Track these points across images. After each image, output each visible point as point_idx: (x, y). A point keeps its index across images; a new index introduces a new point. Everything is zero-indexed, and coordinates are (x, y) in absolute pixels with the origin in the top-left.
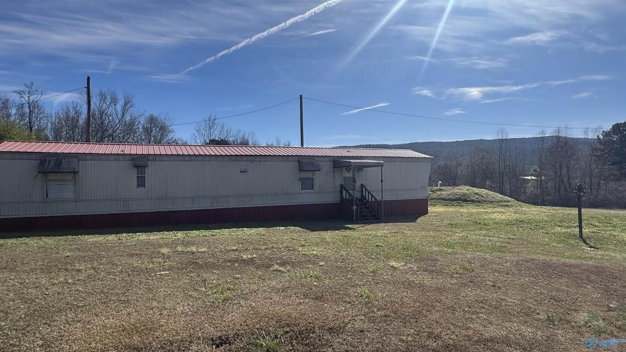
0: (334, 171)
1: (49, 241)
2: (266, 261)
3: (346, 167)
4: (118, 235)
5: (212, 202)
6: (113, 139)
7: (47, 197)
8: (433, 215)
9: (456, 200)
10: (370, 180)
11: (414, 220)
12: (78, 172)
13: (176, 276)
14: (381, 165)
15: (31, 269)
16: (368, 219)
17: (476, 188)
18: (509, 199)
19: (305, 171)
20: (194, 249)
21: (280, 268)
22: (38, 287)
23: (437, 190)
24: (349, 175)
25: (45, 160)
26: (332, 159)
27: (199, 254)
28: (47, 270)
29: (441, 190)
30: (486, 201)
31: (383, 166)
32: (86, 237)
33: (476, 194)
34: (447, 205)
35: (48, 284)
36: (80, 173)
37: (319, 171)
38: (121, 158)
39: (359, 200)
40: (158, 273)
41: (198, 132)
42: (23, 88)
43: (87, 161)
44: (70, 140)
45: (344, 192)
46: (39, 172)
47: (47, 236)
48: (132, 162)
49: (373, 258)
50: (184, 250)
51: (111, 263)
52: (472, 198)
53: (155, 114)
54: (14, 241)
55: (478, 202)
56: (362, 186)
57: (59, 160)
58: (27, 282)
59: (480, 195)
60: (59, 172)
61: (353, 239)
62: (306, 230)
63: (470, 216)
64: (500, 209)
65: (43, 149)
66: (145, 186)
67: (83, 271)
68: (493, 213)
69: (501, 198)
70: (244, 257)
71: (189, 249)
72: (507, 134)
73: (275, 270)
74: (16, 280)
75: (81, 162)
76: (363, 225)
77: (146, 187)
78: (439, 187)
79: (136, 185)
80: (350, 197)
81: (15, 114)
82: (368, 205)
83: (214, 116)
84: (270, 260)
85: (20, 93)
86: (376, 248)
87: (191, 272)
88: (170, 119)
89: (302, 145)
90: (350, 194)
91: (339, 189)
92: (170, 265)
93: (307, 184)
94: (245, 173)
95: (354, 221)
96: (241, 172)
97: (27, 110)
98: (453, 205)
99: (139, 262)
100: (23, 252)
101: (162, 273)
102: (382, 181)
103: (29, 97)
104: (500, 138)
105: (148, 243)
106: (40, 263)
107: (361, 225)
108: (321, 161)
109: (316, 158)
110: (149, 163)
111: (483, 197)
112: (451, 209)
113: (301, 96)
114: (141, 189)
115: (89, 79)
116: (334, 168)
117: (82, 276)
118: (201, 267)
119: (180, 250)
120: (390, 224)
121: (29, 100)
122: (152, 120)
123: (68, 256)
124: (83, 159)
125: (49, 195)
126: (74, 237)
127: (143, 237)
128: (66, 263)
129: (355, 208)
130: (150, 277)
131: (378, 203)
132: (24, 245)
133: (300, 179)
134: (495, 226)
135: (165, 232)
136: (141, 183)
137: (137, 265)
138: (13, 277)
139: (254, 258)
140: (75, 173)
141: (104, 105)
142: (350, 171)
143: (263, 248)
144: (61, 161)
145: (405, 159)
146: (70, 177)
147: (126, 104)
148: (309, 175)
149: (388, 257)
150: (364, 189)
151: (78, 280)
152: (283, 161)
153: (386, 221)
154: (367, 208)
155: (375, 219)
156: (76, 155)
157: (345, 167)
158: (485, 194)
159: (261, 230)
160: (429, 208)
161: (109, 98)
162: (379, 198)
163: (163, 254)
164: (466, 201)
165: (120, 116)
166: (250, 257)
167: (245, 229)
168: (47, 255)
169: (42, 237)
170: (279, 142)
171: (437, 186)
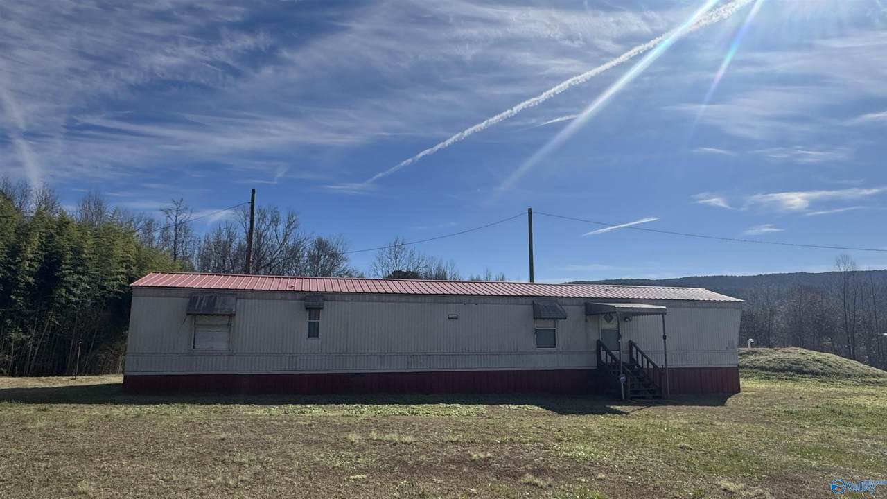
0: (586, 321)
1: (196, 411)
2: (509, 465)
3: (604, 315)
4: (282, 407)
5: (408, 363)
6: (271, 270)
7: (194, 347)
8: (750, 393)
9: (783, 370)
10: (645, 335)
11: (722, 403)
12: (235, 315)
13: (379, 484)
14: (663, 313)
15: (178, 457)
16: (644, 398)
17: (816, 352)
18: (880, 371)
19: (544, 319)
20: (395, 437)
21: (536, 481)
22: (188, 489)
23: (748, 353)
24: (611, 326)
25: (196, 298)
26: (583, 302)
27: (404, 445)
28: (198, 460)
29: (755, 353)
30: (838, 374)
31: (666, 314)
32: (242, 407)
33: (818, 361)
34: (769, 379)
35: (202, 486)
36: (237, 317)
37: (565, 319)
38: (289, 296)
39: (629, 367)
40: (352, 477)
41: (379, 260)
42: (170, 205)
43: (246, 300)
44: (220, 270)
45: (603, 353)
46: (188, 314)
47: (191, 403)
48: (303, 302)
49: (684, 471)
50: (381, 438)
51: (282, 454)
52: (812, 368)
53: (325, 238)
54: (151, 408)
55: (824, 374)
56: (631, 344)
57: (213, 298)
58: (174, 479)
59: (825, 364)
60: (212, 315)
61: (636, 433)
62: (550, 412)
63: (816, 399)
64: (866, 389)
65: (195, 283)
66: (318, 336)
67: (247, 466)
68: (858, 395)
69: (863, 369)
70: (475, 456)
71: (387, 437)
72: (854, 264)
73: (529, 483)
74: (159, 475)
75: (238, 301)
76: (640, 408)
77: (320, 337)
78: (749, 348)
79: (307, 336)
80: (614, 361)
81: (159, 238)
82: (641, 375)
83: (401, 240)
84: (514, 463)
85: (167, 211)
86: (680, 451)
87: (398, 477)
88: (344, 242)
89: (532, 280)
90: (613, 357)
91: (594, 348)
92: (366, 464)
93: (546, 339)
94: (455, 320)
95: (621, 400)
96: (450, 319)
97: (173, 233)
98: (779, 379)
99: (322, 455)
100: (166, 429)
101: (358, 476)
102: (665, 337)
103: (176, 217)
104: (843, 270)
105: (326, 423)
106: (188, 448)
107: (636, 408)
108: (566, 305)
109: (559, 300)
110: (326, 303)
111: (831, 366)
112: (779, 386)
113: (530, 209)
114: (313, 341)
115: (253, 190)
116: (587, 315)
117: (246, 475)
118: (411, 470)
119: (375, 438)
120: (685, 407)
121: (176, 220)
122: (321, 245)
123: (223, 439)
124: (242, 297)
125: (196, 346)
126: (225, 406)
127: (317, 411)
128: (224, 451)
129: (622, 378)
130: (341, 483)
131: (660, 372)
132: (166, 417)
133: (537, 331)
134: (869, 419)
135: (345, 405)
136: (314, 331)
137: (318, 459)
138: (155, 470)
139: (490, 458)
140: (231, 316)
141: (263, 225)
142: (611, 320)
143: (498, 440)
144: (215, 299)
145: (698, 304)
146: (225, 321)
147: (290, 223)
148: (549, 325)
149: (710, 470)
150: (634, 349)
151: (242, 481)
152: (511, 304)
153: (677, 402)
154: (640, 380)
155: (655, 398)
156: (234, 292)
157: (602, 314)
158: (834, 362)
159: (482, 408)
160: (741, 382)
161: (269, 216)
162: (660, 363)
163: (352, 442)
164: (800, 372)
165: (281, 240)
166: (482, 456)
167: (458, 405)
168: (195, 435)
169: (186, 405)
170: (489, 275)
171: (747, 347)
